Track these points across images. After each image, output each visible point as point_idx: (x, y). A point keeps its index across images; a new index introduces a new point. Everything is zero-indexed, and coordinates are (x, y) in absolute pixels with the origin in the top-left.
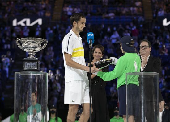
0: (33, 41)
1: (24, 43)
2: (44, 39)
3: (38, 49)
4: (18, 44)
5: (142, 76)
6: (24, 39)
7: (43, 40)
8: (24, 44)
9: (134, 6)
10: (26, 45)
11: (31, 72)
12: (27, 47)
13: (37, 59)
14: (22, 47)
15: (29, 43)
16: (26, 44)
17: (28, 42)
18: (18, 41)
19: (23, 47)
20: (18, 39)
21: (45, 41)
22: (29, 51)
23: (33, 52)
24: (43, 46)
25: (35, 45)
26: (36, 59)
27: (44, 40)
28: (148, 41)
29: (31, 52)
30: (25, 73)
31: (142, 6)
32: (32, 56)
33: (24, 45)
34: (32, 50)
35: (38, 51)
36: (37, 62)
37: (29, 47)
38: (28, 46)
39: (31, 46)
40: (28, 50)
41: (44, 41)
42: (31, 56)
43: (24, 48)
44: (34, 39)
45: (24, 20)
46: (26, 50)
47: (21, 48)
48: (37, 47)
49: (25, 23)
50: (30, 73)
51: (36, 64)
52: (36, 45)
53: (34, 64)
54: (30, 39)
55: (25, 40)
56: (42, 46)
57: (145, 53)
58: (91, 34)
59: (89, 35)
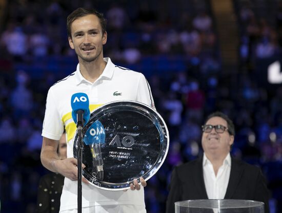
58: (81, 98)
59: (76, 98)
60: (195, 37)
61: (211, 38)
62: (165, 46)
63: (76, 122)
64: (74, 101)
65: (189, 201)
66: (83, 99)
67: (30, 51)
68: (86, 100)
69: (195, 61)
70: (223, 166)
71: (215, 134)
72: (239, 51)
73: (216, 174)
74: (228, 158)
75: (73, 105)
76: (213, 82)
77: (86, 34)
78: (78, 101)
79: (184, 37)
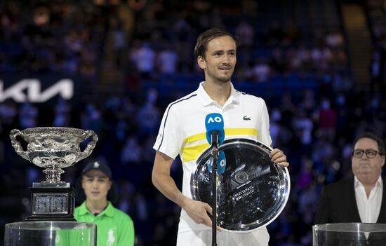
0: (58, 135)
1: (34, 141)
2: (87, 132)
3: (71, 159)
4: (17, 146)
5: (357, 233)
6: (32, 132)
7: (87, 134)
8: (33, 144)
9: (322, 46)
10: (39, 148)
11: (52, 222)
12: (41, 154)
13: (68, 185)
14: (27, 153)
15: (47, 142)
16: (37, 144)
17: (43, 140)
18: (15, 136)
19: (29, 154)
20: (16, 132)
21: (91, 137)
22: (48, 163)
23: (57, 167)
24: (85, 151)
25: (64, 148)
26: (65, 185)
27: (89, 133)
28: (378, 139)
29: (51, 168)
30: (35, 225)
31: (346, 48)
32: (55, 178)
33: (34, 147)
34: (54, 163)
35: (70, 165)
36: (69, 195)
37: (46, 153)
38: (45, 150)
39: (53, 150)
40: (43, 162)
41: (87, 137)
42: (51, 178)
43: (33, 155)
44: (61, 131)
45: (22, 85)
46: (37, 161)
47: (25, 155)
48: (68, 154)
49: (25, 91)
50: (48, 225)
51: (65, 201)
52: (66, 147)
53: (60, 199)
54: (48, 131)
55: (34, 135)
56: (82, 150)
57: (369, 170)
58: (215, 119)
59: (211, 119)
60: (328, 54)
61: (342, 55)
62: (296, 62)
63: (210, 143)
64: (209, 122)
65: (328, 224)
66: (218, 119)
67: (157, 67)
68: (220, 120)
69: (327, 78)
70: (375, 188)
71: (366, 160)
72: (371, 69)
73: (368, 196)
74: (380, 180)
75: (207, 125)
76: (341, 100)
77: (226, 54)
78: (213, 121)
79: (316, 54)
